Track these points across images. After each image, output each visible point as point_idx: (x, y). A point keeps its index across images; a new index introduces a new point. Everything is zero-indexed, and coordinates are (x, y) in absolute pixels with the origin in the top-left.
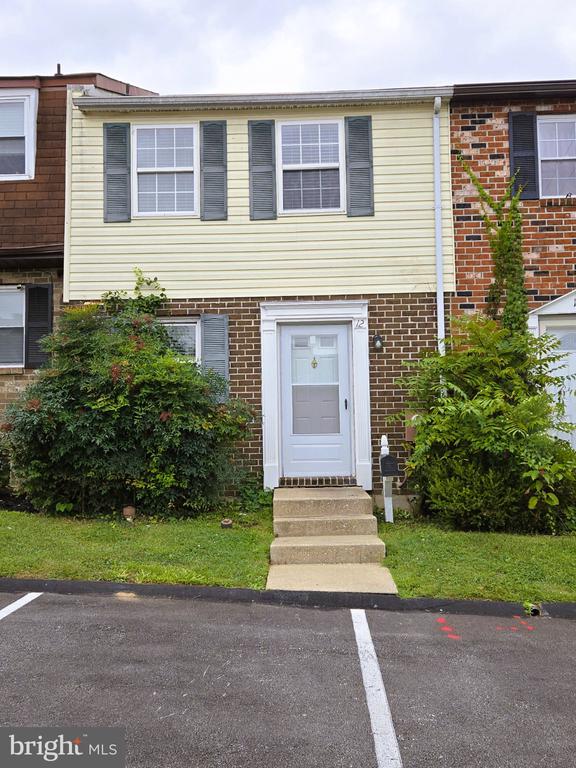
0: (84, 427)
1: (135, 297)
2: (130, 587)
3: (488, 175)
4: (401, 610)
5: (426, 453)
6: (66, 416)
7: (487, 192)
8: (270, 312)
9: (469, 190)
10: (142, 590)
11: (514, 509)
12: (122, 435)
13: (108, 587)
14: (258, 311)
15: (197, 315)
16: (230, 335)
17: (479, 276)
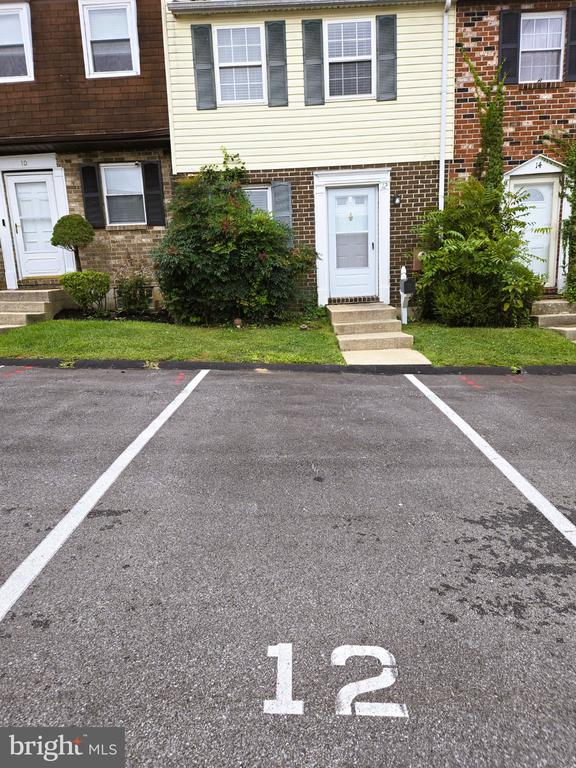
0: (207, 265)
1: (224, 170)
2: (263, 366)
3: (482, 64)
4: (435, 374)
5: (432, 277)
6: (194, 258)
7: (480, 78)
8: (321, 179)
9: (468, 77)
10: (270, 367)
11: (493, 311)
12: (233, 270)
13: (248, 366)
14: (312, 178)
15: (268, 182)
16: (293, 197)
17: (471, 146)
